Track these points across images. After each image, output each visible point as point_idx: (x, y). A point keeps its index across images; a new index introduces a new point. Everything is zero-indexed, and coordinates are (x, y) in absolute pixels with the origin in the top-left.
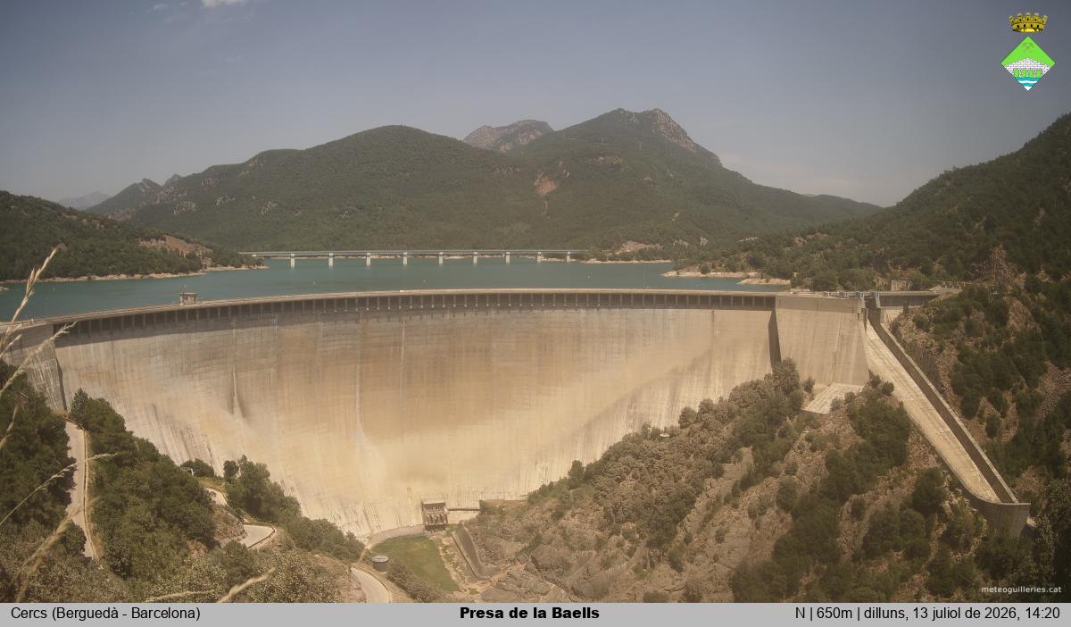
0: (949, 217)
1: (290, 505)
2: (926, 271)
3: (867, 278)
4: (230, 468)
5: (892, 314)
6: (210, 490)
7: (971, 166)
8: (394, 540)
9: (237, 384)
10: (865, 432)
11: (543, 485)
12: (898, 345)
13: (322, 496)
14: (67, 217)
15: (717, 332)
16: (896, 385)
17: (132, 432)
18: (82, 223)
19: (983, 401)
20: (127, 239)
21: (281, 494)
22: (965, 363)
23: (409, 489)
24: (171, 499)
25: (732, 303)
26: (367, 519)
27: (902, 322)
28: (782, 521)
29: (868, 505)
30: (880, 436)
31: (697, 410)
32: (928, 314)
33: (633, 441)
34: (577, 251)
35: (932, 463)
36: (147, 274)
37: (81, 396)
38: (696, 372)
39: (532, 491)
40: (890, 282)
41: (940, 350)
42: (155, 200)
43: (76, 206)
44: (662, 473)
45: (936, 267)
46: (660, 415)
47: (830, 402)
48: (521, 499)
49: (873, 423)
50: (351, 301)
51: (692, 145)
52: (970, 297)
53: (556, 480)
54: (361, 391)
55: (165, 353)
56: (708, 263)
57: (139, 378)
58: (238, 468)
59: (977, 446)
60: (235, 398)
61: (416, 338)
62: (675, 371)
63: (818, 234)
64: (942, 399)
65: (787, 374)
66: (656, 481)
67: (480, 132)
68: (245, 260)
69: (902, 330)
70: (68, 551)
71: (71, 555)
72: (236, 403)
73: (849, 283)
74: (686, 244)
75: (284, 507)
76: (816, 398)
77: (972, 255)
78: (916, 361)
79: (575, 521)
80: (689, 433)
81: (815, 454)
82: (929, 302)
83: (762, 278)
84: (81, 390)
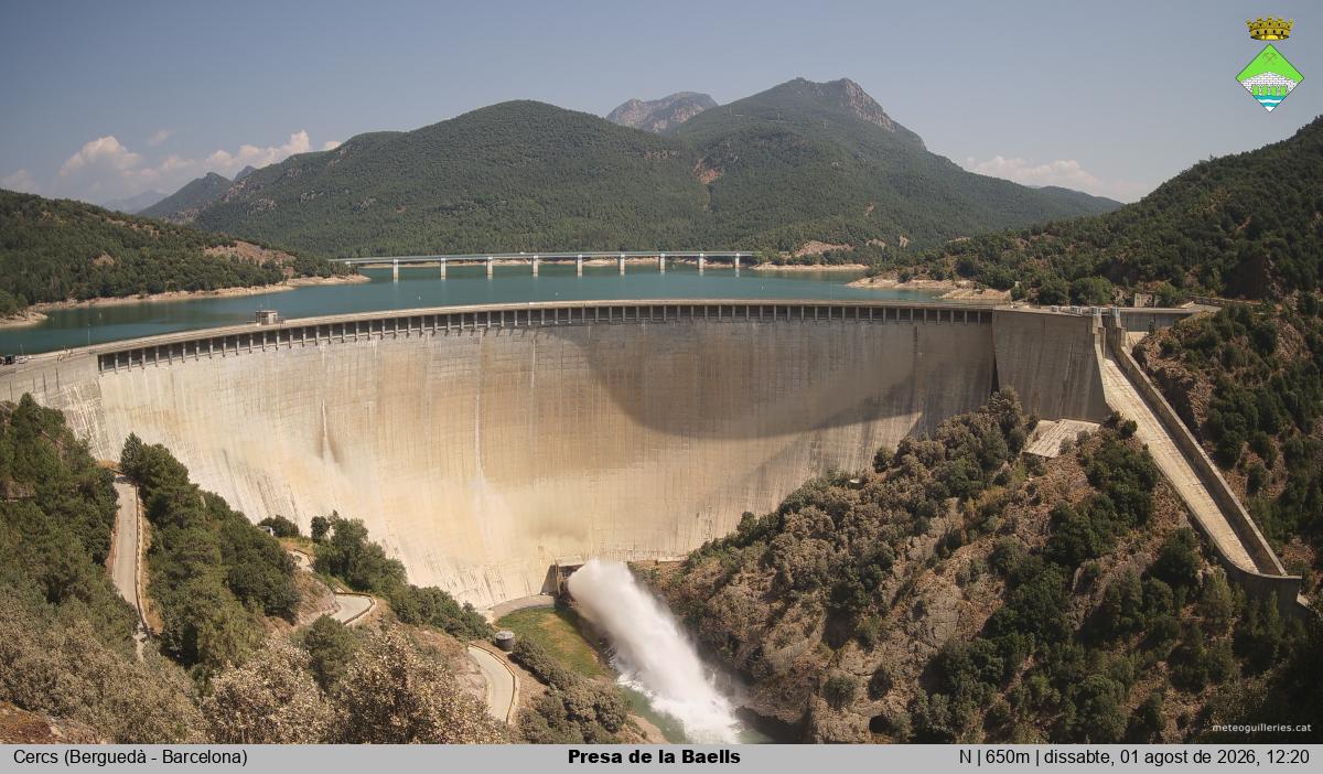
0: (1205, 217)
1: (393, 570)
2: (1177, 283)
3: (1105, 291)
4: (319, 525)
5: (1135, 337)
6: (295, 554)
7: (1232, 155)
8: (522, 611)
9: (327, 424)
10: (1102, 481)
11: (706, 543)
12: (1143, 374)
13: (432, 559)
14: (114, 222)
15: (920, 354)
16: (1139, 423)
17: (197, 486)
18: (133, 230)
19: (1245, 446)
20: (188, 246)
21: (382, 556)
22: (1224, 398)
23: (541, 548)
24: (245, 566)
25: (939, 317)
26: (489, 586)
27: (1147, 346)
28: (997, 591)
29: (1105, 572)
30: (1119, 487)
31: (896, 452)
32: (1178, 337)
33: (817, 488)
34: (748, 254)
35: (1184, 522)
36: (213, 289)
37: (133, 442)
38: (895, 403)
39: (692, 549)
40: (1133, 295)
41: (1195, 381)
42: (222, 200)
43: (126, 209)
44: (852, 528)
45: (1189, 279)
46: (851, 456)
47: (1059, 443)
48: (679, 559)
49: (1112, 470)
50: (469, 317)
51: (889, 123)
52: (1230, 317)
53: (721, 535)
54: (481, 428)
55: (237, 385)
56: (910, 270)
57: (205, 418)
58: (328, 526)
59: (1238, 503)
60: (326, 438)
61: (549, 361)
62: (868, 401)
63: (1043, 234)
64: (1195, 443)
65: (1006, 407)
66: (845, 538)
67: (627, 107)
68: (335, 269)
69: (1147, 356)
70: (118, 633)
71: (120, 639)
72: (326, 445)
73: (1082, 296)
74: (883, 245)
75: (385, 572)
76: (1042, 438)
77: (1233, 266)
78: (1165, 395)
79: (744, 587)
80: (887, 479)
81: (1039, 507)
82: (1181, 322)
83: (975, 288)
84: (132, 437)
